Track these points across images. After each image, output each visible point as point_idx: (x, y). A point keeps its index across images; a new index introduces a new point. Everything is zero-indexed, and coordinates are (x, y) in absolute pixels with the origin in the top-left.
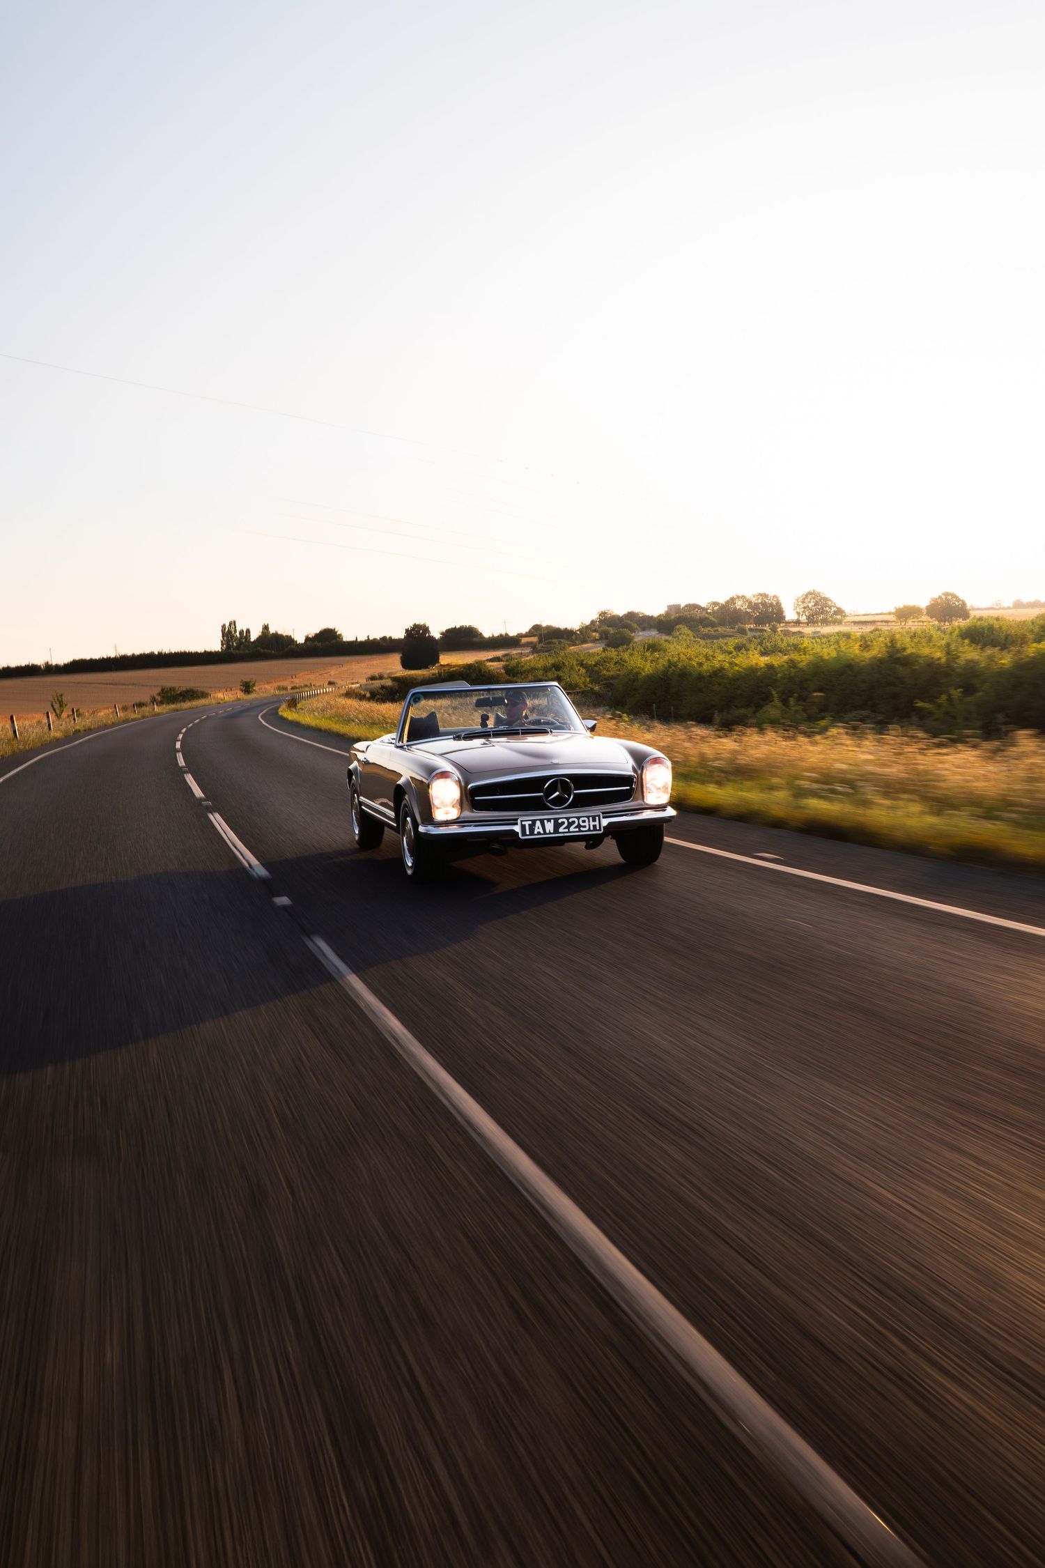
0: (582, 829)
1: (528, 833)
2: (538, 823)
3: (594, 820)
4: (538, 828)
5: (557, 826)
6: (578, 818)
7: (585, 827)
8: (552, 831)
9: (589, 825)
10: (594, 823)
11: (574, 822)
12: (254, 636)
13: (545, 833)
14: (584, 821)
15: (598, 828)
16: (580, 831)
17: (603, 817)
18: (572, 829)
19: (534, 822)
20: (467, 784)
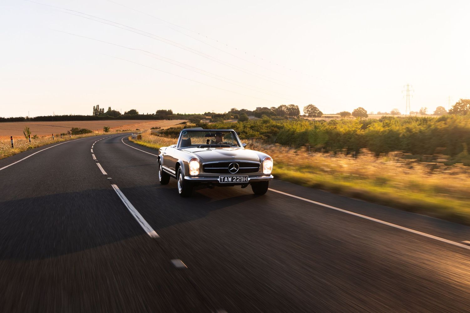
1: (222, 181)
2: (226, 178)
3: (245, 178)
4: (226, 180)
5: (233, 179)
6: (240, 177)
7: (242, 180)
8: (231, 181)
11: (238, 178)
12: (105, 111)
13: (228, 181)
14: (242, 178)
15: (246, 181)
16: (240, 181)
17: (249, 177)
18: (237, 181)
19: (224, 177)
20: (202, 163)
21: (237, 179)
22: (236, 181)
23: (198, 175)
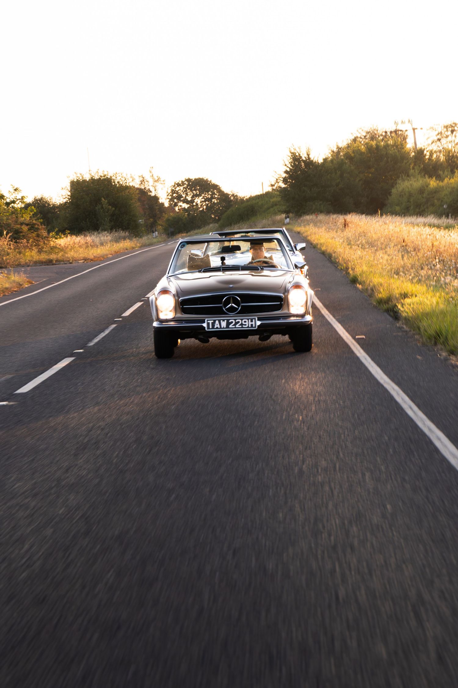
1: (211, 327)
2: (217, 322)
3: (252, 321)
4: (217, 325)
5: (228, 324)
6: (242, 320)
7: (245, 325)
8: (225, 327)
9: (248, 324)
10: (252, 323)
11: (239, 322)
13: (221, 328)
14: (245, 322)
15: (254, 326)
16: (242, 327)
17: (258, 320)
18: (237, 326)
19: (215, 321)
20: (179, 298)
21: (236, 323)
22: (235, 328)
23: (174, 318)
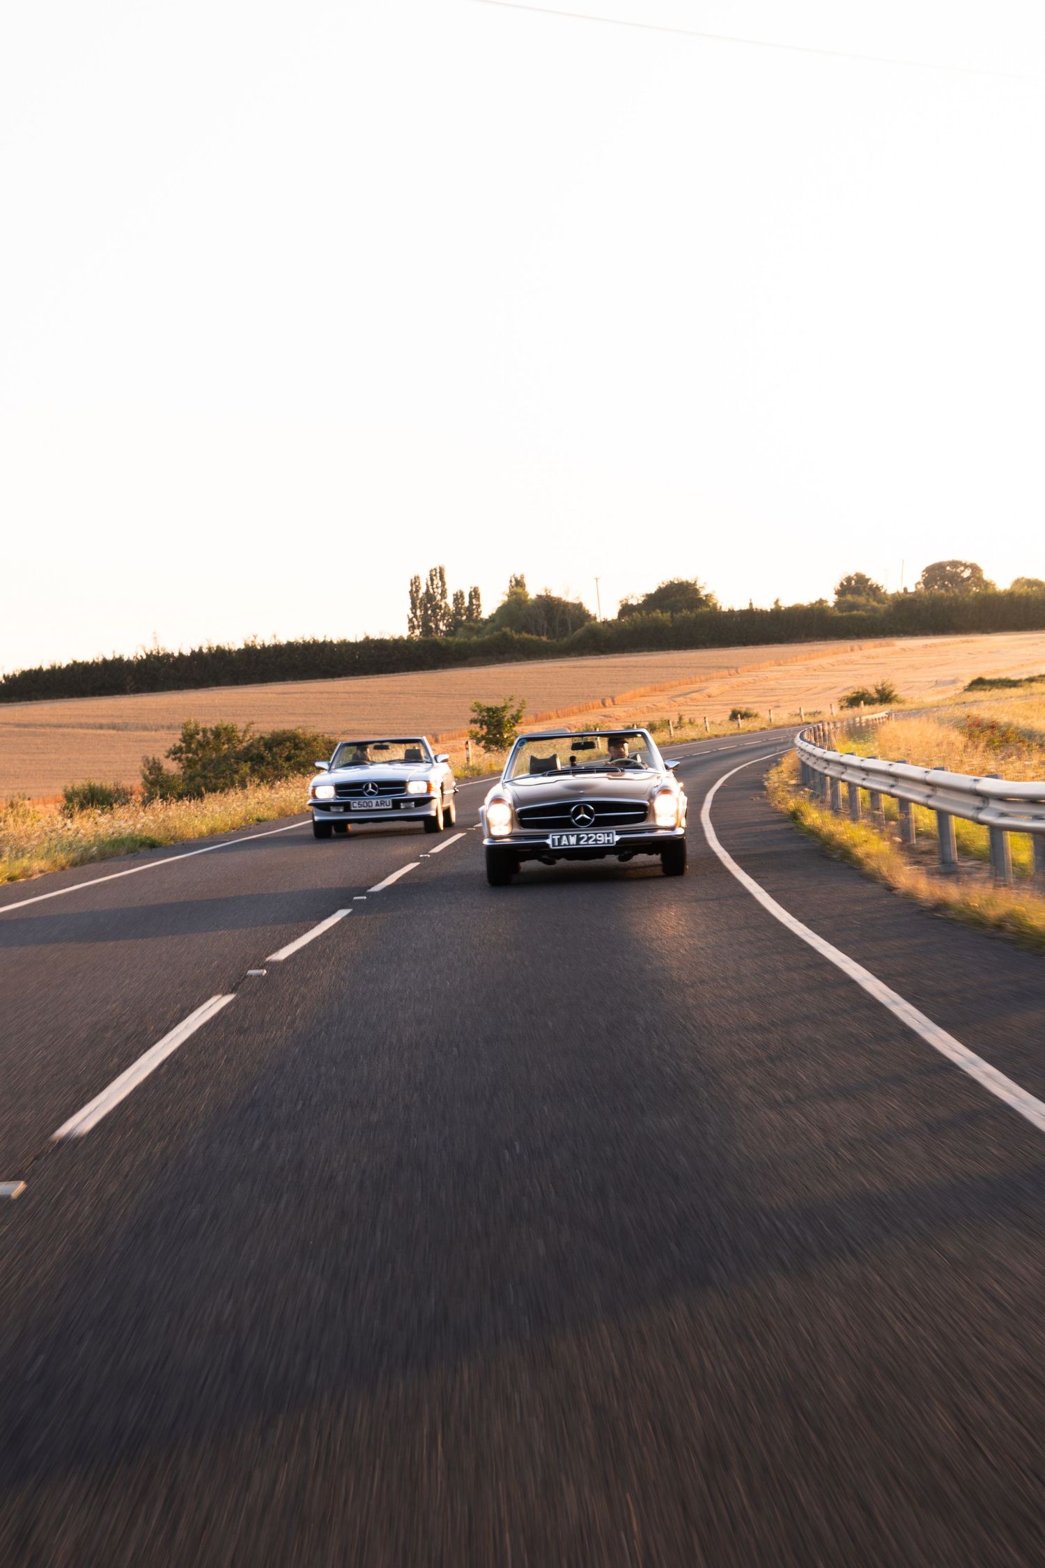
0: (598, 842)
2: (564, 838)
3: (608, 836)
4: (564, 841)
5: (579, 839)
6: (596, 834)
7: (600, 841)
8: (575, 843)
9: (604, 840)
10: (609, 838)
11: (591, 837)
13: (569, 845)
14: (600, 837)
15: (611, 842)
16: (596, 844)
17: (617, 834)
18: (590, 842)
19: (561, 836)
20: (517, 808)
21: (589, 838)
22: (588, 844)
23: (510, 834)
